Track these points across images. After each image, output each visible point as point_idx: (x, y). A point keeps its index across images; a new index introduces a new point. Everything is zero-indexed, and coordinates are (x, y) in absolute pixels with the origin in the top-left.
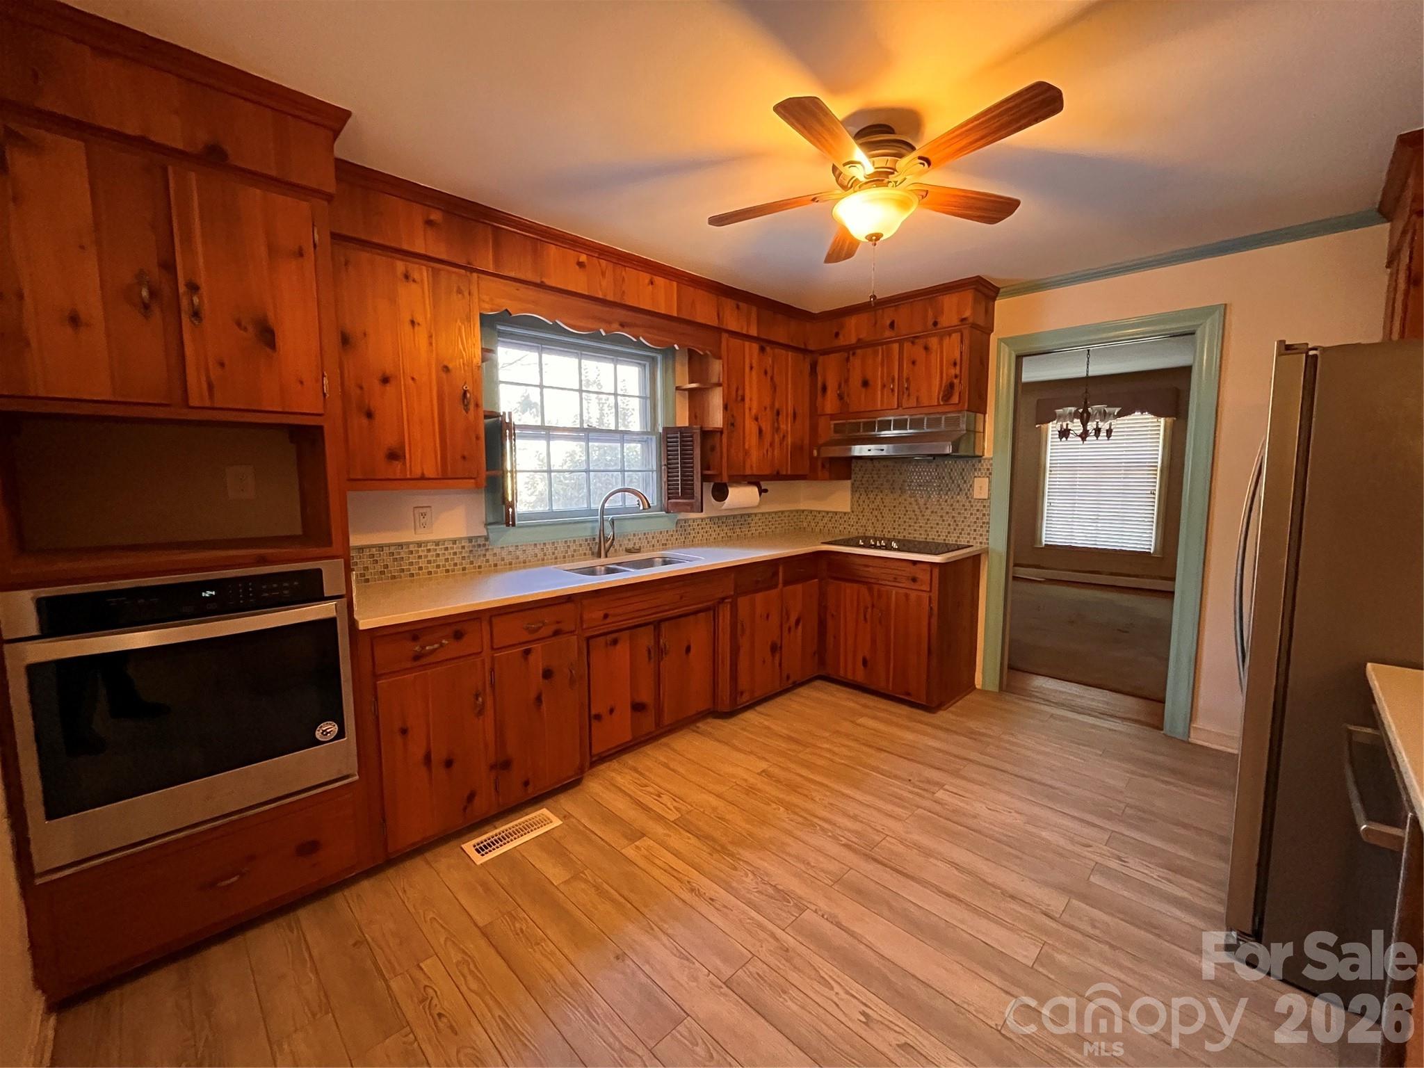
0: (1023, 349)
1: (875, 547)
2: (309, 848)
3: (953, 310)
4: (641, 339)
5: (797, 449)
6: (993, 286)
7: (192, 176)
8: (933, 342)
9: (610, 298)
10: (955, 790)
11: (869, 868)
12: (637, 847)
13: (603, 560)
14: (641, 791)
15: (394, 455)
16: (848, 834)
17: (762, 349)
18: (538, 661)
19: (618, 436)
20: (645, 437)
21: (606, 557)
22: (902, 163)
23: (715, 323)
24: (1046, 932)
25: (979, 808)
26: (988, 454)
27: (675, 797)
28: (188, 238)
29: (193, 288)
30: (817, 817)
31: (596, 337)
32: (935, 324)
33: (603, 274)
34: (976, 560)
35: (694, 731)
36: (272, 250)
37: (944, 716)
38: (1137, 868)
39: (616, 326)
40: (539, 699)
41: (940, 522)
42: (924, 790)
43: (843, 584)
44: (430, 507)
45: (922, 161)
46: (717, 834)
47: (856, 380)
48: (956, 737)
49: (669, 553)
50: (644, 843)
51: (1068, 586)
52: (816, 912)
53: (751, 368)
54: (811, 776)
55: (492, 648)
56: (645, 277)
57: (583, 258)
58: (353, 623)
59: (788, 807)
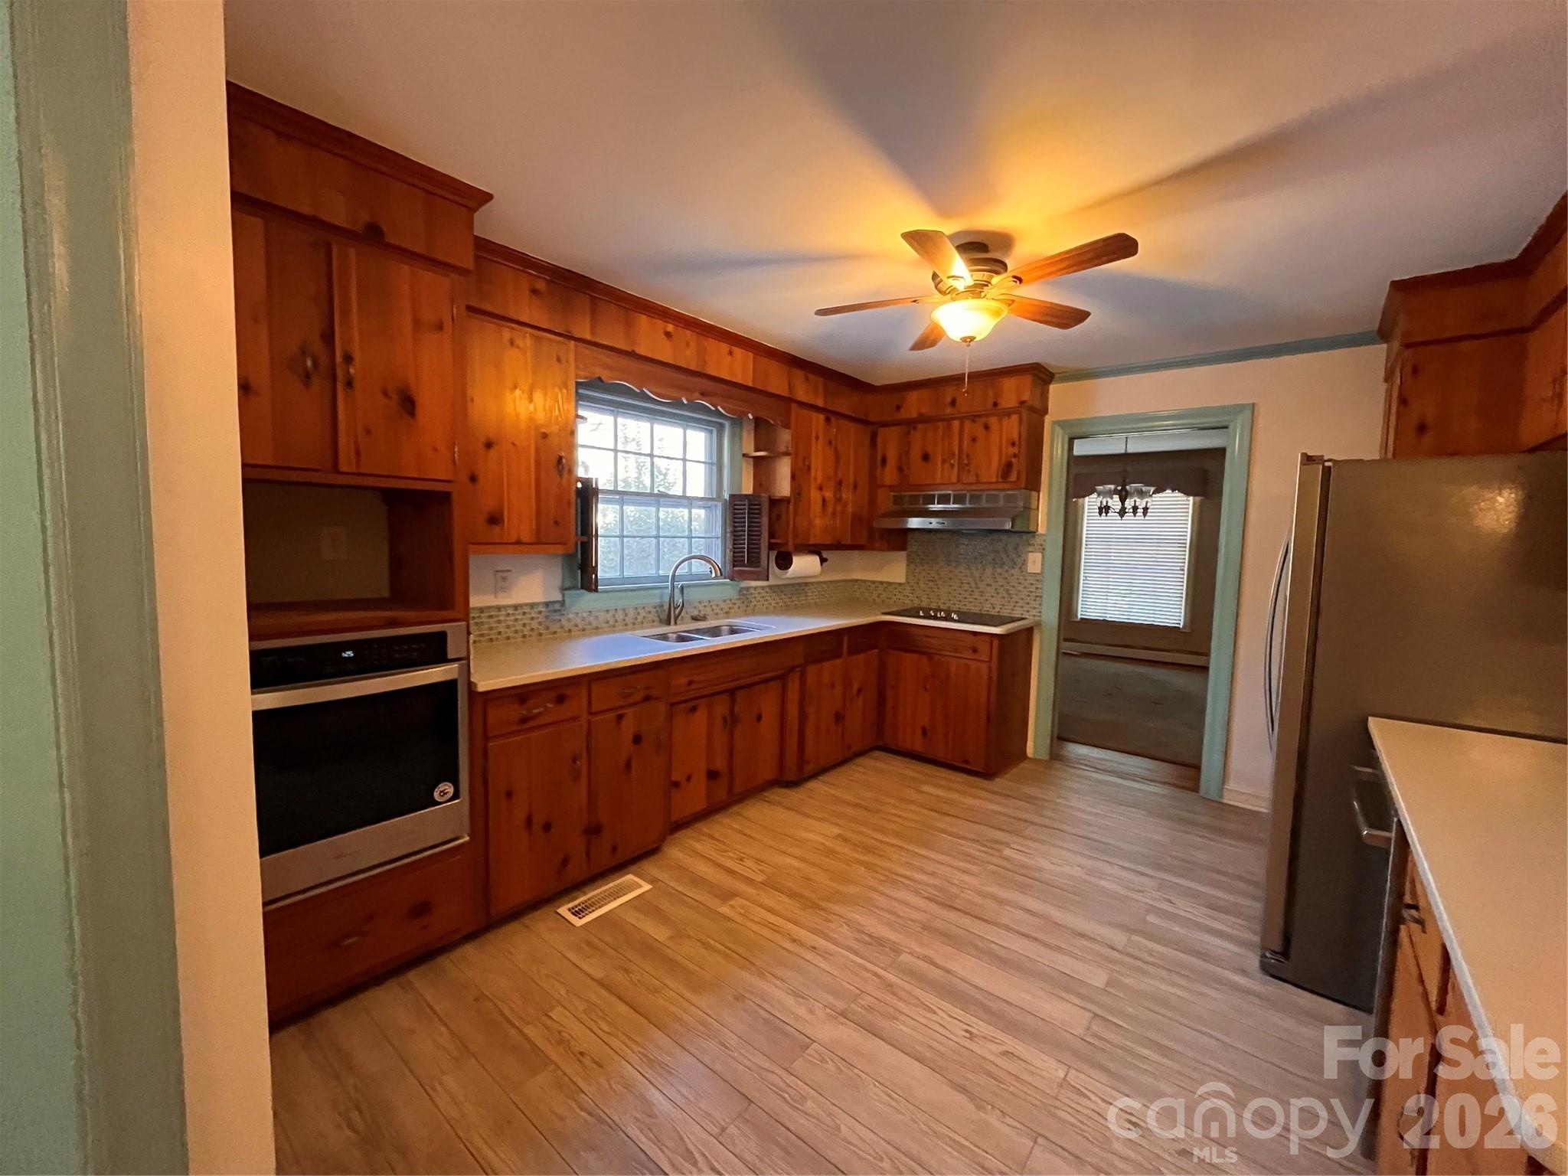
0: (1076, 431)
1: (935, 618)
2: (422, 909)
3: (1011, 392)
4: (719, 408)
5: (857, 519)
6: (1048, 371)
7: (352, 252)
8: (993, 421)
9: (693, 367)
10: (1019, 848)
11: (953, 916)
12: (732, 906)
13: (672, 628)
14: (722, 856)
15: (495, 519)
16: (929, 889)
17: (828, 420)
18: (629, 727)
19: (685, 502)
20: (710, 503)
21: (676, 623)
22: (996, 280)
23: (785, 393)
24: (1112, 961)
25: (1044, 863)
26: (1041, 530)
27: (758, 861)
28: (346, 313)
29: (348, 359)
30: (898, 875)
31: (677, 404)
32: (995, 404)
33: (688, 345)
34: (1029, 632)
35: (763, 800)
36: (417, 322)
37: (999, 783)
38: (1184, 907)
39: (697, 395)
40: (628, 765)
41: (995, 595)
42: (993, 849)
43: (904, 654)
44: (509, 571)
45: (1015, 280)
46: (807, 893)
47: (916, 452)
48: (1014, 801)
49: (737, 621)
50: (737, 902)
51: (1105, 660)
52: (910, 953)
53: (817, 438)
54: (885, 839)
55: (590, 713)
56: (725, 347)
57: (670, 328)
58: (471, 685)
59: (867, 865)
